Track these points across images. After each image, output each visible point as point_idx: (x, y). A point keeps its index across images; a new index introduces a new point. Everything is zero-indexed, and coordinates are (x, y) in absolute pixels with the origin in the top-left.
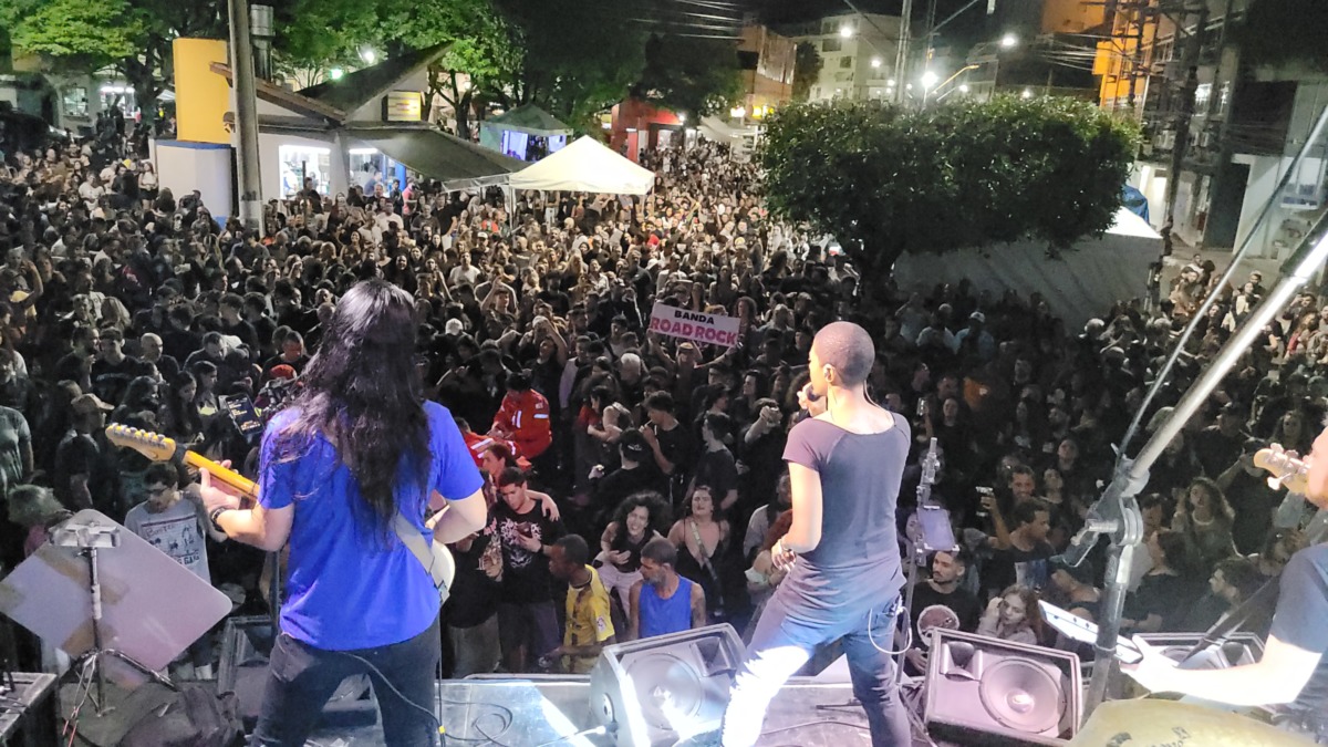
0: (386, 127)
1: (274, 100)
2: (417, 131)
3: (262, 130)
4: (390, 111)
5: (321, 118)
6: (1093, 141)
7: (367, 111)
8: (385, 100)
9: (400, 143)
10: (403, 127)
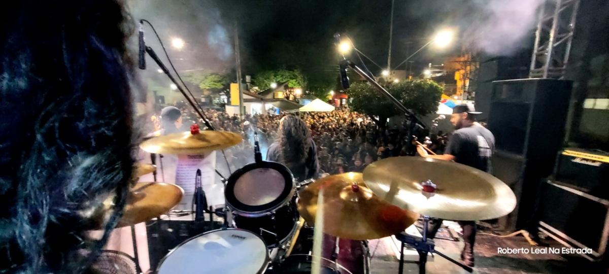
0: (274, 100)
1: (248, 95)
2: (281, 100)
3: (245, 102)
4: (275, 96)
5: (259, 98)
6: (428, 89)
7: (270, 96)
8: (274, 93)
9: (278, 103)
10: (278, 100)
